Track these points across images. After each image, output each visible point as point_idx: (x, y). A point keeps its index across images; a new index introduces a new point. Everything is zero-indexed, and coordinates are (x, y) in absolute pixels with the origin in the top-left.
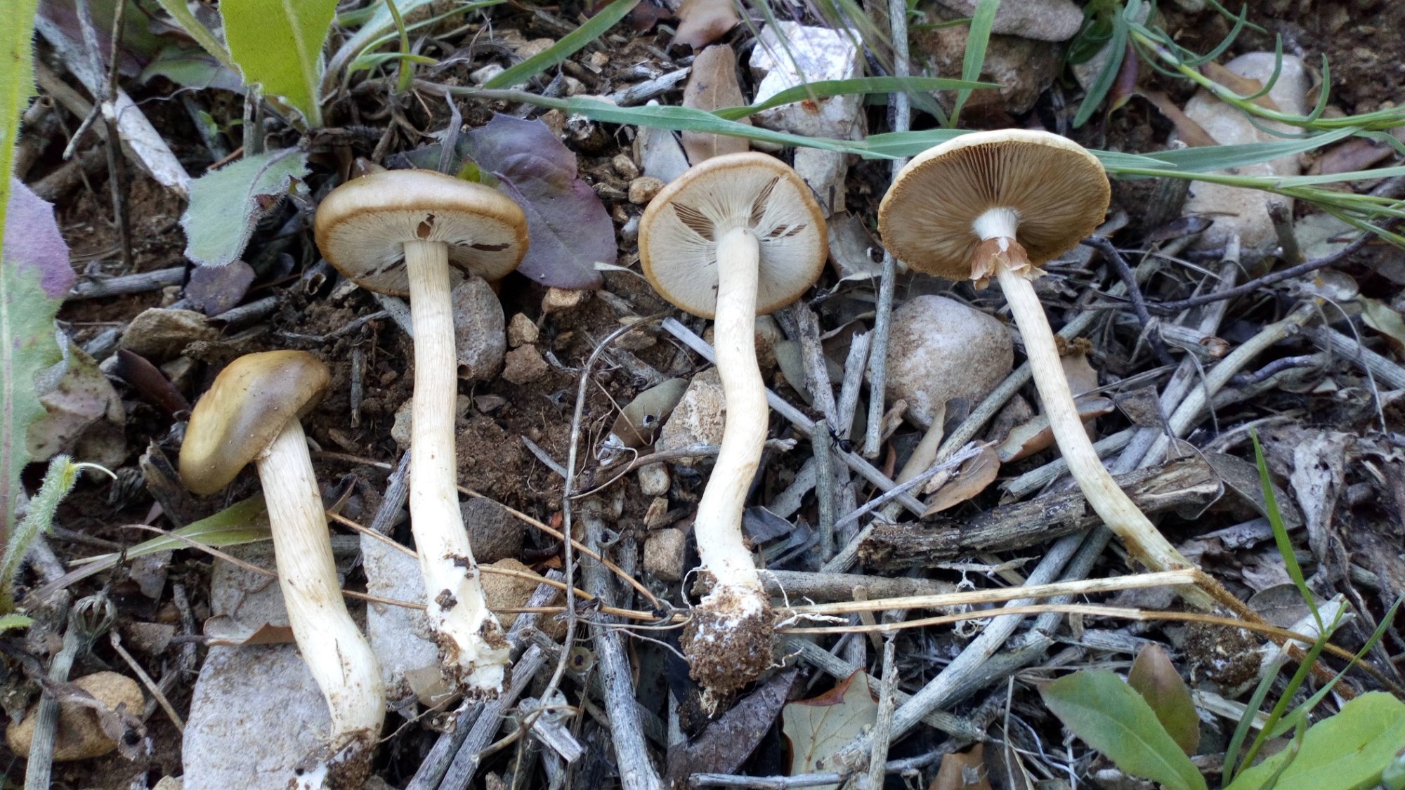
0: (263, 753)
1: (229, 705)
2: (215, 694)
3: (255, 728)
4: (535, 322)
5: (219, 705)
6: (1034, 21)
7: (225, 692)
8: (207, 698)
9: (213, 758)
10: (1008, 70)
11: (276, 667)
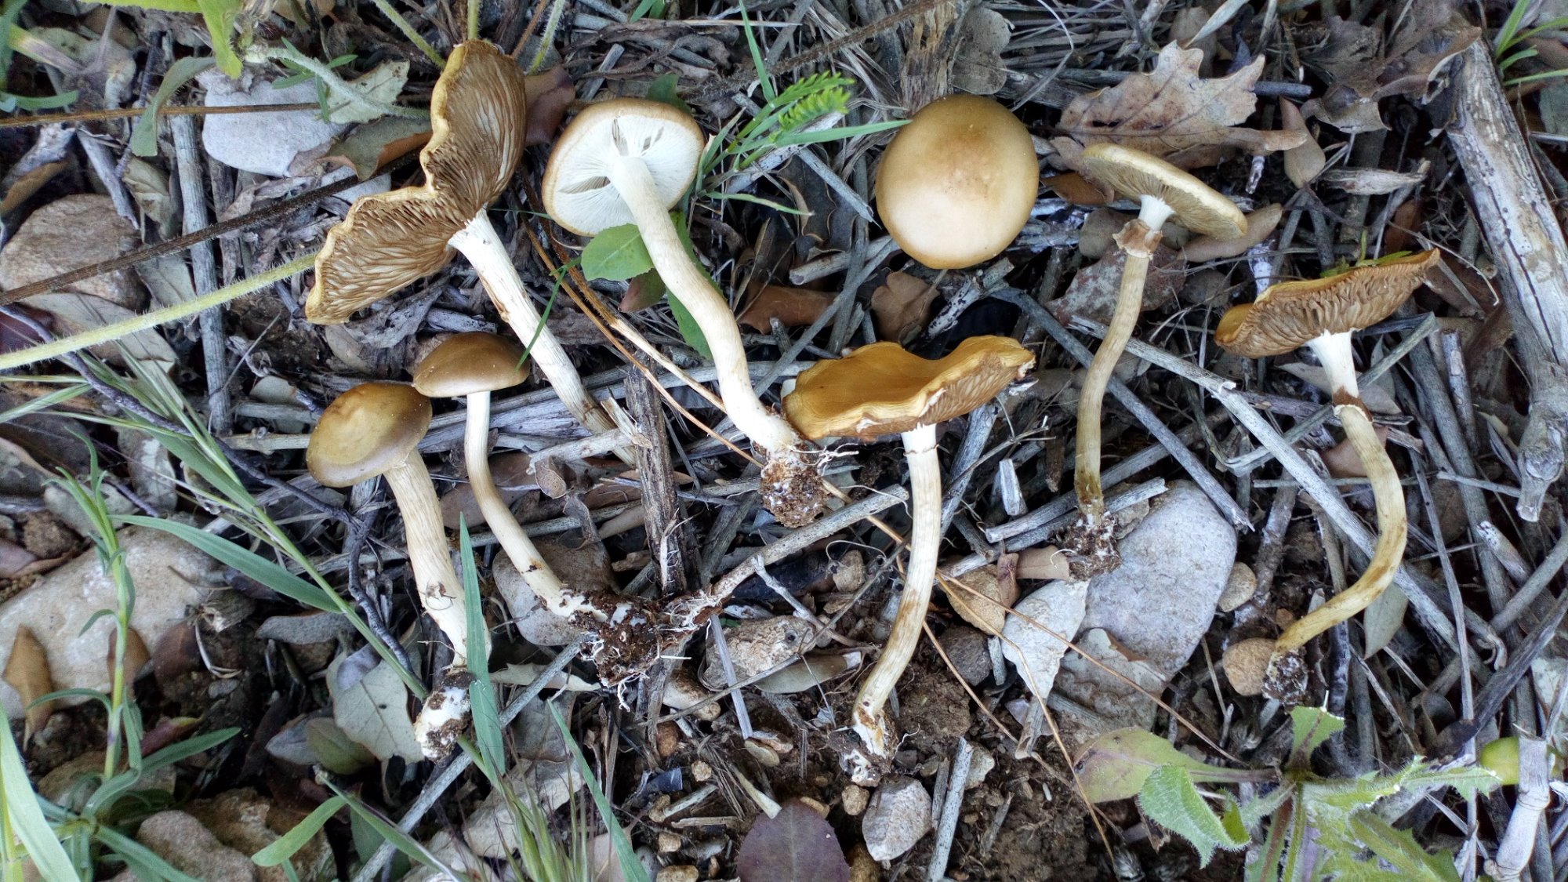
0: (1168, 588)
1: (1176, 629)
2: (1182, 641)
3: (1167, 606)
4: (842, 801)
5: (1182, 632)
6: (199, 844)
7: (1176, 639)
8: (1188, 641)
9: (1198, 600)
10: (247, 824)
11: (1138, 639)
